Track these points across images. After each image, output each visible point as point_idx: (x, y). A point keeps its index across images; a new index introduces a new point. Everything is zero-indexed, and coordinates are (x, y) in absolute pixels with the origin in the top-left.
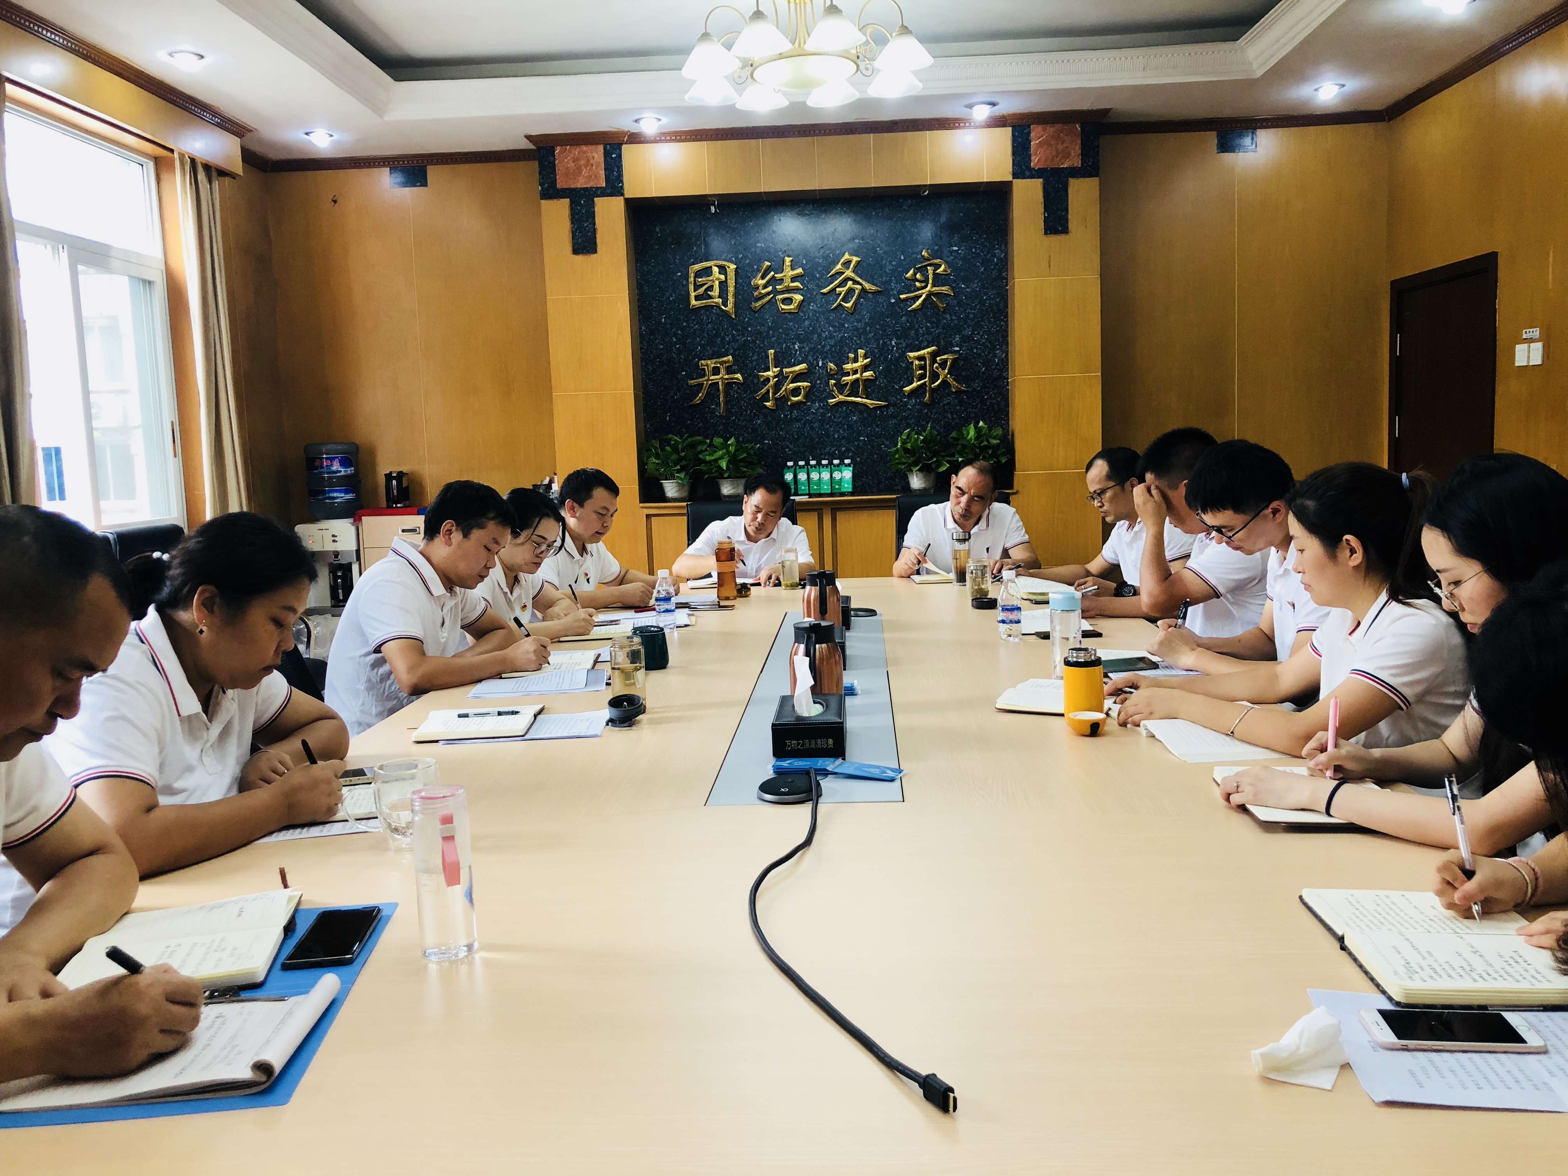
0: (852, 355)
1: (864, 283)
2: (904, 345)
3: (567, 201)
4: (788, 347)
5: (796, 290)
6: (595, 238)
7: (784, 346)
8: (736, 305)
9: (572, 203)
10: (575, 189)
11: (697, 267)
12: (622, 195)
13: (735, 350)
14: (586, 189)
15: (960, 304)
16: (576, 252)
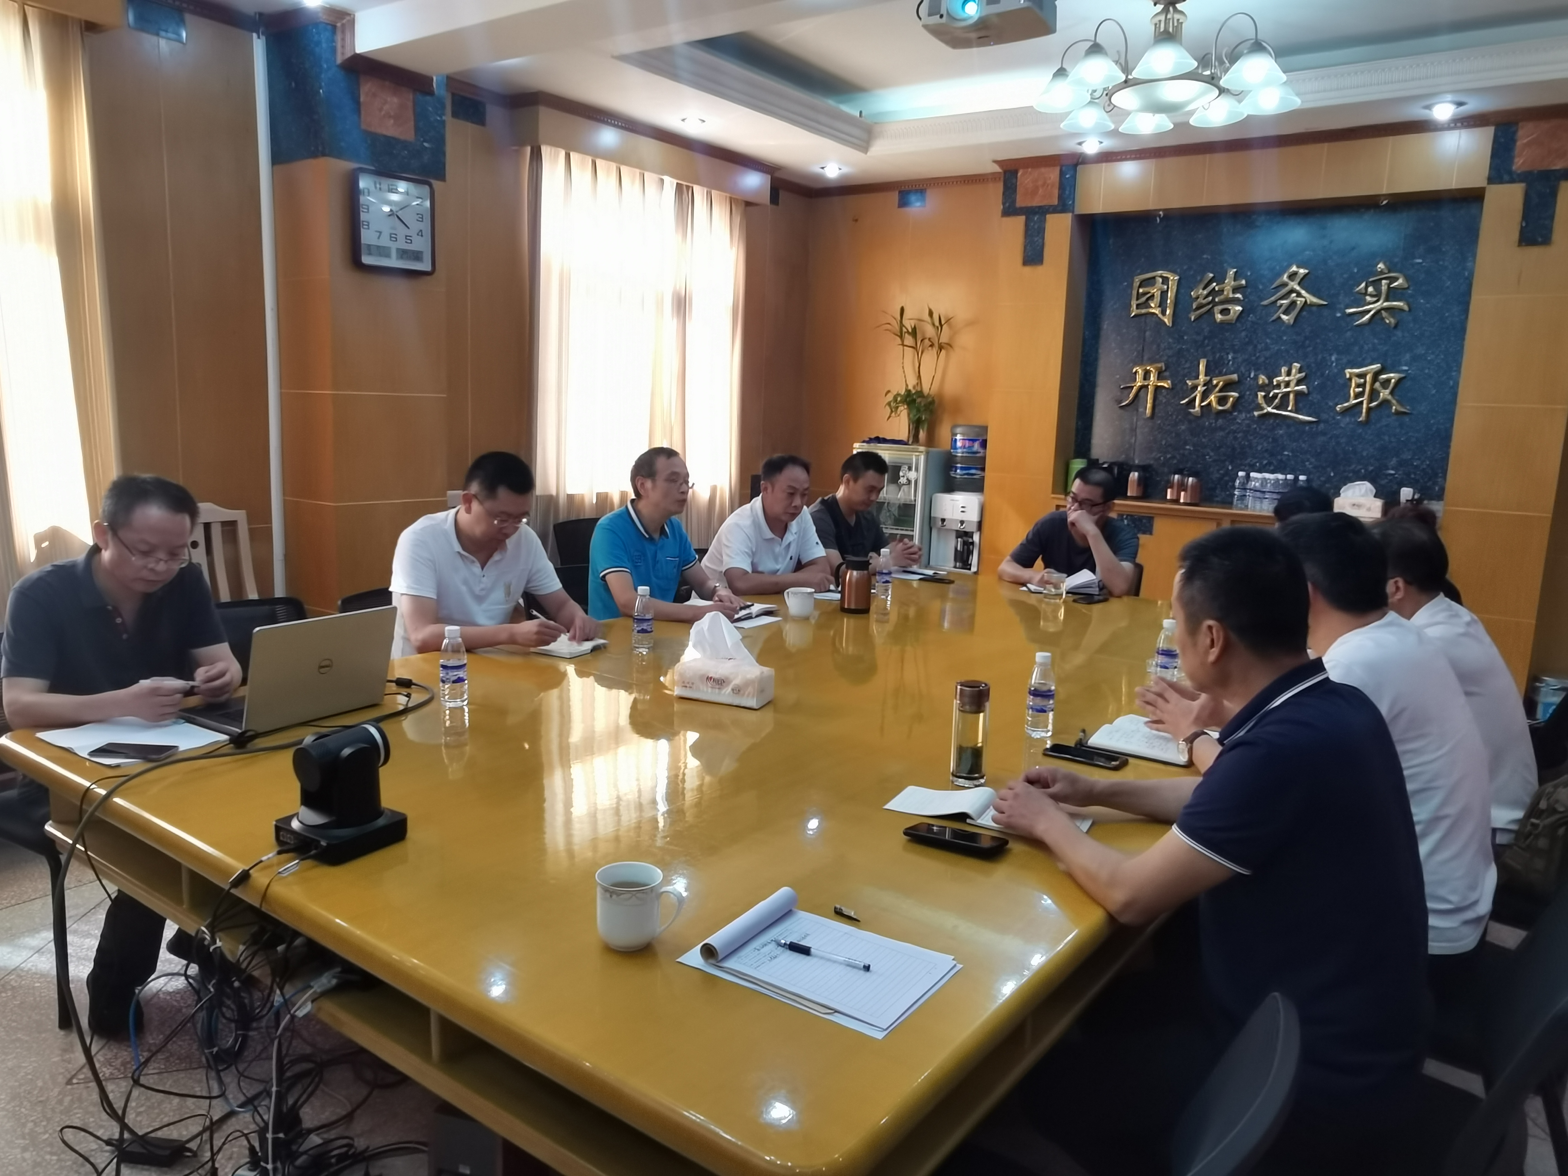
0: (1286, 369)
1: (1308, 296)
2: (1345, 361)
3: (1023, 218)
4: (1221, 358)
5: (1236, 301)
6: (1043, 250)
7: (1218, 355)
8: (1175, 314)
9: (1027, 219)
10: (1031, 207)
11: (1141, 278)
12: (1073, 212)
13: (1169, 357)
14: (1040, 207)
15: (1416, 320)
16: (1025, 263)
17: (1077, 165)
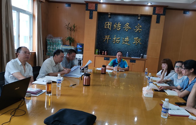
2: (134, 37)
4: (118, 35)
5: (120, 27)
6: (93, 17)
8: (111, 28)
13: (110, 35)
15: (142, 32)
17: (97, 4)
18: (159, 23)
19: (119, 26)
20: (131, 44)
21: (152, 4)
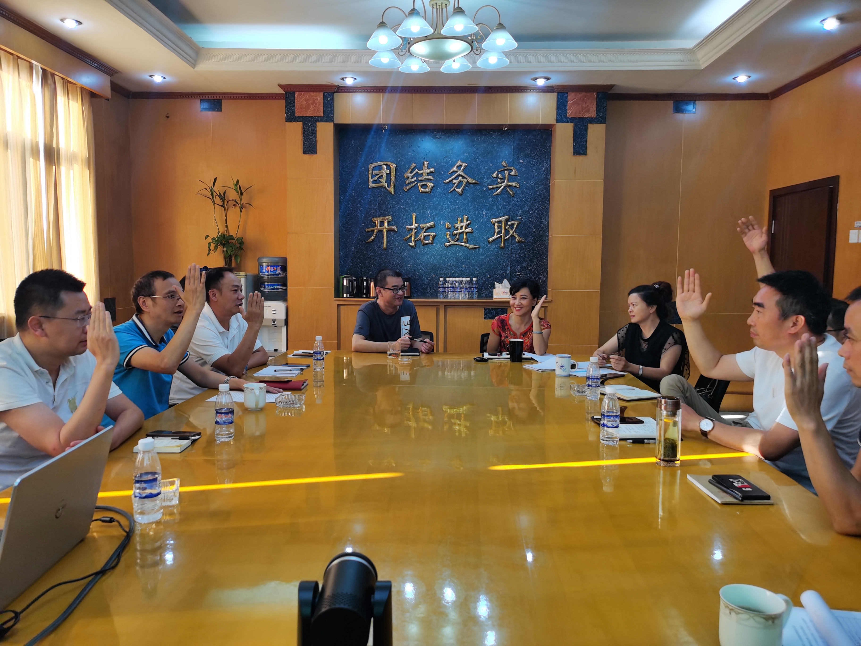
0: (460, 219)
1: (468, 178)
2: (490, 214)
3: (301, 124)
4: (423, 212)
6: (316, 145)
8: (395, 187)
9: (304, 124)
10: (306, 117)
11: (373, 165)
12: (333, 121)
13: (393, 212)
14: (312, 117)
15: (522, 192)
16: (304, 153)
17: (334, 93)
18: (585, 153)
19: (429, 174)
20: (482, 245)
21: (550, 83)
